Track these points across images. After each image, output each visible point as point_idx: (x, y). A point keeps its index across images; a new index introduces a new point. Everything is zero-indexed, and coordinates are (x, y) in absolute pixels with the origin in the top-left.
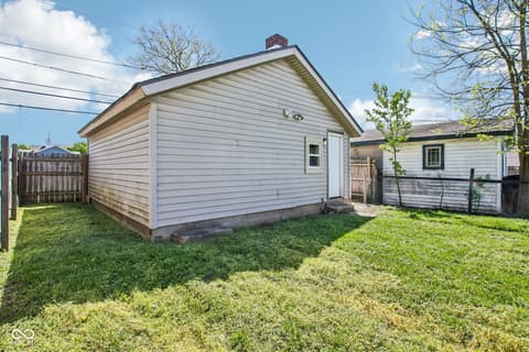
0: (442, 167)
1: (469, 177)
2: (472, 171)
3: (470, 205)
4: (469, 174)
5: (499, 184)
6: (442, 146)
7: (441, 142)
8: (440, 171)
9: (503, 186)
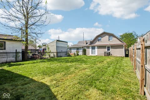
0: (5, 49)
1: (15, 52)
2: (16, 50)
3: (16, 60)
4: (15, 51)
5: (21, 54)
6: (5, 42)
7: (4, 41)
8: (4, 50)
9: (22, 54)
